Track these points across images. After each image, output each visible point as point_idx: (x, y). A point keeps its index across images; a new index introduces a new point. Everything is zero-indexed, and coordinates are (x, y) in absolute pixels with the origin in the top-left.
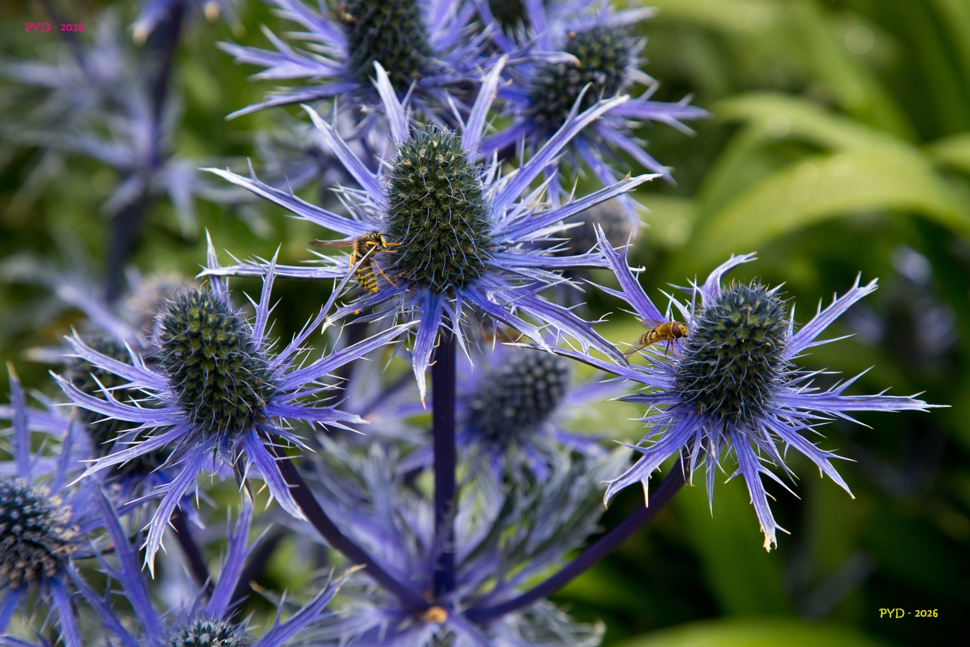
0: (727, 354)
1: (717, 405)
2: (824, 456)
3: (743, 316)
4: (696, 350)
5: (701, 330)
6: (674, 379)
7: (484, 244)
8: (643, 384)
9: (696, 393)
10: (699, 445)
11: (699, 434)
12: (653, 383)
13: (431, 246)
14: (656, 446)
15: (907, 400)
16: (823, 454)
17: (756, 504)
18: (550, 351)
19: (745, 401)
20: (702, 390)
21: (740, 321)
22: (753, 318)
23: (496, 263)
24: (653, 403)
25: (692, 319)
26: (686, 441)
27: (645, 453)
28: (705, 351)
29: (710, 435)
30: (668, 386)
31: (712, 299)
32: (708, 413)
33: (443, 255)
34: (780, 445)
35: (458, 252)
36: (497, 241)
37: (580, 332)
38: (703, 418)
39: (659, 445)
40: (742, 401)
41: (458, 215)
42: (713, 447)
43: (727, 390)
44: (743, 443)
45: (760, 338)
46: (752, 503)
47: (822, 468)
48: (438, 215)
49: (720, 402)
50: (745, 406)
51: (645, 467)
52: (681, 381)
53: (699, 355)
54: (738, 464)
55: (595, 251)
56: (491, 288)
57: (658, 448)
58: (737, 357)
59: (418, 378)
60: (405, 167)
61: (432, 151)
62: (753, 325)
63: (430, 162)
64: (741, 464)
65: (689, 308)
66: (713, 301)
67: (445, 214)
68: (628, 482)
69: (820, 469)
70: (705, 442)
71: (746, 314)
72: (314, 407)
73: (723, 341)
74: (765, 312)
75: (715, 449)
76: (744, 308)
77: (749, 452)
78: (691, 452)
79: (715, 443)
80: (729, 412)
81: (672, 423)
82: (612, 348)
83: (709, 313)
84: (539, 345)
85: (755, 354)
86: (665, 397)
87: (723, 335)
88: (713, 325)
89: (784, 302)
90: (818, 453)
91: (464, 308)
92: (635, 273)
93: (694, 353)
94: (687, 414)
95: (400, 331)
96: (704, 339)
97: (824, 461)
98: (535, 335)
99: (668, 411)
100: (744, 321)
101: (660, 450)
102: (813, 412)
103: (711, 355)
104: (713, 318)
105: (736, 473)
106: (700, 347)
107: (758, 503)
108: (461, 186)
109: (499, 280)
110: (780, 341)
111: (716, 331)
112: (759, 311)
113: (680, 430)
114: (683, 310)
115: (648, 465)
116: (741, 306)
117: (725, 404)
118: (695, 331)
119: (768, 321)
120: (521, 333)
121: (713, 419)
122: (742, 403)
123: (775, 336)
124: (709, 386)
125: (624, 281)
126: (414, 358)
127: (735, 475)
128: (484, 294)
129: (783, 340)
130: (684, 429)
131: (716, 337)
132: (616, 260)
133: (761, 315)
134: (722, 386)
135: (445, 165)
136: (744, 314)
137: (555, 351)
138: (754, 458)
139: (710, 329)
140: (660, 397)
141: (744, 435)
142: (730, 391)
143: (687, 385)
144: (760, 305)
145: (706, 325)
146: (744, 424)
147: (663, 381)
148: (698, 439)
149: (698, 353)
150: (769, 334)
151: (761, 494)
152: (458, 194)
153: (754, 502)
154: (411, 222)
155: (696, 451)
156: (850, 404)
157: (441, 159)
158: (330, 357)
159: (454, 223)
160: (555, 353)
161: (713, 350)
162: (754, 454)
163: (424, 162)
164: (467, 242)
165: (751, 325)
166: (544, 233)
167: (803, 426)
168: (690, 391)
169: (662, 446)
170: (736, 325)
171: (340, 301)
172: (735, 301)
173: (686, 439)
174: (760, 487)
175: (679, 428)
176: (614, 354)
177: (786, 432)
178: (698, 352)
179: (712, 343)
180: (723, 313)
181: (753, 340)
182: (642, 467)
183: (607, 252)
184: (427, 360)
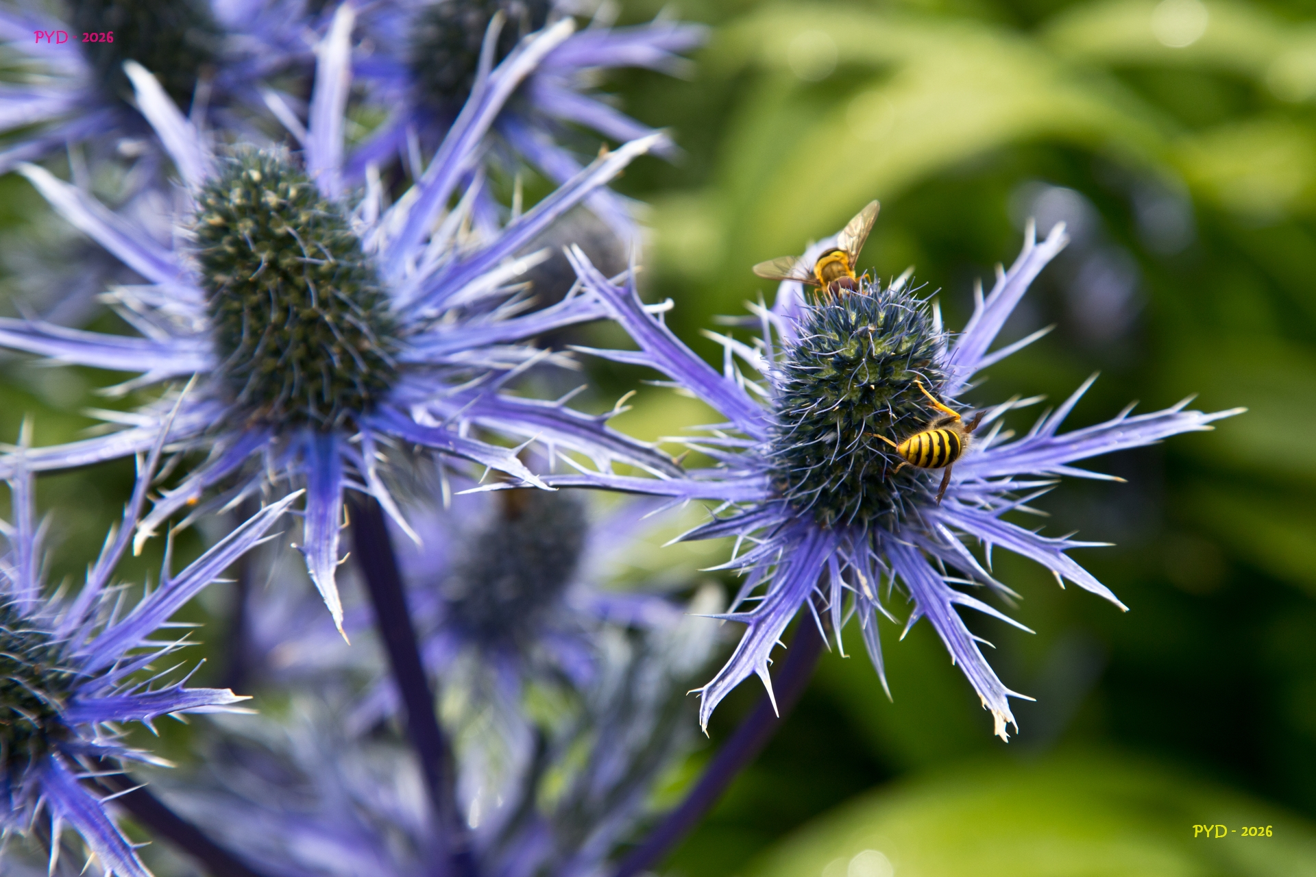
0: (849, 415)
1: (853, 507)
2: (1056, 550)
3: (861, 344)
4: (795, 423)
5: (793, 386)
6: (768, 480)
7: (387, 329)
8: (718, 501)
9: (811, 496)
10: (838, 583)
11: (834, 566)
12: (733, 497)
13: (295, 353)
14: (767, 605)
15: (1168, 418)
16: (1055, 546)
17: (962, 661)
18: (543, 486)
19: (899, 489)
20: (820, 488)
21: (859, 355)
22: (881, 343)
23: (414, 354)
24: (743, 529)
25: (772, 369)
26: (814, 582)
27: (751, 621)
28: (811, 420)
29: (853, 561)
30: (761, 495)
31: (800, 327)
32: (840, 525)
33: (320, 365)
34: (976, 547)
35: (344, 353)
36: (407, 318)
37: (589, 439)
38: (833, 534)
39: (771, 600)
40: (893, 491)
41: (328, 289)
42: (863, 580)
43: (863, 478)
44: (913, 561)
45: (900, 375)
46: (956, 662)
47: (1058, 570)
48: (291, 298)
49: (857, 501)
50: (901, 496)
51: (757, 646)
52: (783, 481)
53: (802, 430)
54: (913, 600)
55: (580, 294)
56: (418, 401)
57: (771, 607)
58: (868, 418)
59: (324, 592)
60: (212, 228)
61: (253, 189)
62: (883, 354)
63: (254, 209)
64: (918, 596)
65: (763, 352)
66: (803, 330)
67: (304, 293)
68: (733, 680)
69: (1057, 574)
70: (848, 575)
71: (867, 338)
72: (148, 692)
73: (839, 396)
74: (899, 328)
75: (869, 584)
76: (860, 329)
77: (926, 574)
78: (828, 595)
79: (865, 573)
80: (875, 513)
81: (784, 555)
82: (649, 452)
83: (801, 352)
84: (523, 480)
85: (898, 405)
86: (760, 514)
87: (835, 384)
88: (813, 372)
89: (924, 301)
90: (1044, 546)
91: (380, 447)
92: (656, 315)
93: (793, 428)
94: (805, 535)
95: (272, 517)
96: (803, 400)
97: (1059, 558)
98: (510, 463)
99: (771, 537)
100: (866, 352)
101: (774, 609)
102: (1018, 477)
103: (822, 423)
104: (810, 360)
105: (914, 617)
106: (800, 416)
107: (965, 658)
108: (320, 238)
109: (428, 383)
110: (934, 372)
111: (822, 381)
112: (887, 328)
113: (800, 565)
114: (754, 357)
115: (761, 641)
116: (855, 328)
117: (866, 502)
118: (785, 389)
119: (907, 342)
120: (485, 466)
121: (851, 532)
122: (896, 494)
123: (924, 365)
124: (832, 476)
125: (641, 333)
126: (309, 558)
127: (913, 620)
128: (407, 413)
129: (937, 367)
130: (806, 561)
131: (823, 391)
132: (618, 300)
133: (893, 335)
134: (854, 474)
135: (281, 209)
136: (862, 340)
137: (551, 483)
138: (937, 582)
139: (811, 380)
140: (753, 517)
141: (910, 545)
142: (869, 478)
143: (793, 485)
144: (886, 318)
145: (801, 374)
146: (904, 527)
147: (749, 487)
148: (835, 572)
149: (799, 427)
150: (914, 363)
151: (966, 643)
152: (318, 254)
153: (959, 660)
154: (248, 321)
155: (835, 594)
156: (1074, 447)
157: (271, 199)
158: (160, 592)
159: (324, 304)
160: (554, 486)
161: (824, 416)
162: (935, 574)
163: (243, 211)
164: (355, 333)
165: (879, 357)
166: (485, 284)
167: (1006, 505)
168: (799, 495)
169: (776, 601)
170: (855, 362)
171: (156, 490)
172: (842, 321)
173: (813, 578)
174: (961, 629)
175: (798, 562)
176: (656, 461)
177: (982, 523)
178: (799, 424)
179: (819, 403)
180: (826, 346)
181: (888, 380)
182: (751, 647)
183: (600, 290)
184: (334, 555)
